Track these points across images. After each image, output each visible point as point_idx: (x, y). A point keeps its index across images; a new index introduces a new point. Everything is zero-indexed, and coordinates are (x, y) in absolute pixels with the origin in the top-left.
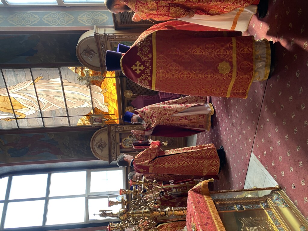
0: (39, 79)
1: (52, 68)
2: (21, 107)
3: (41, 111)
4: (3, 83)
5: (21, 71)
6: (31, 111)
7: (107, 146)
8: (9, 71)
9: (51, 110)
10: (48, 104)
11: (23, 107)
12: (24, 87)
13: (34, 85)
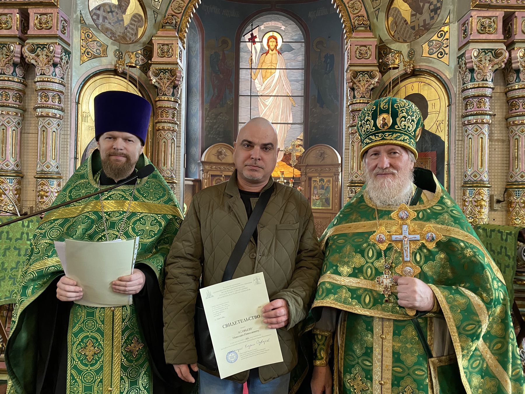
0: (293, 102)
1: (302, 117)
2: (264, 78)
3: (259, 96)
4: (290, 67)
5: (302, 87)
6: (259, 86)
7: (220, 161)
8: (302, 76)
9: (259, 107)
10: (265, 106)
11: (264, 79)
12: (285, 86)
13: (287, 96)
